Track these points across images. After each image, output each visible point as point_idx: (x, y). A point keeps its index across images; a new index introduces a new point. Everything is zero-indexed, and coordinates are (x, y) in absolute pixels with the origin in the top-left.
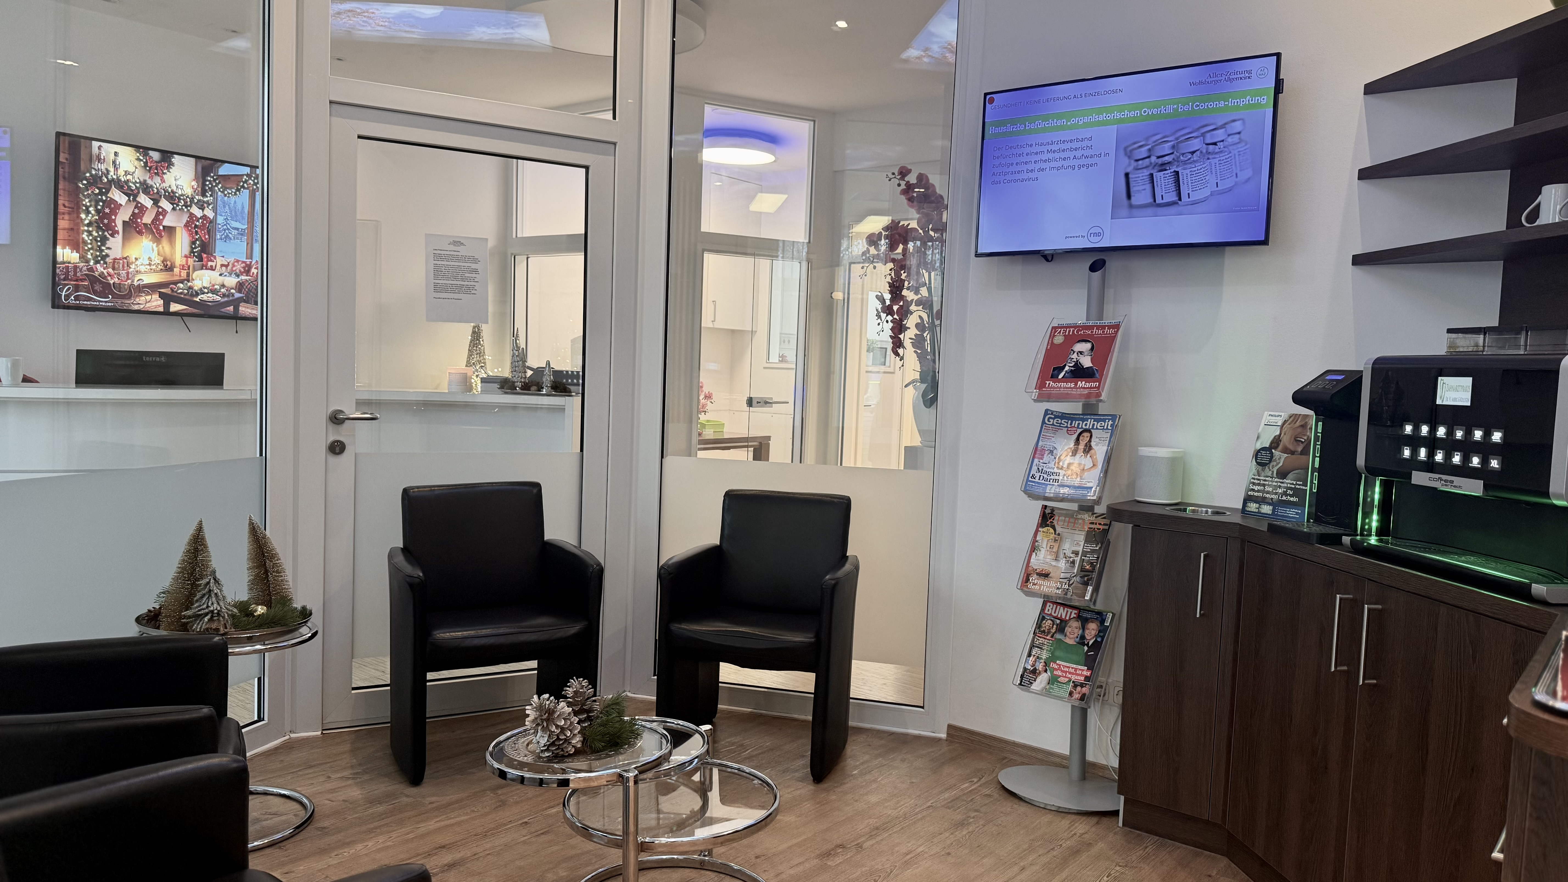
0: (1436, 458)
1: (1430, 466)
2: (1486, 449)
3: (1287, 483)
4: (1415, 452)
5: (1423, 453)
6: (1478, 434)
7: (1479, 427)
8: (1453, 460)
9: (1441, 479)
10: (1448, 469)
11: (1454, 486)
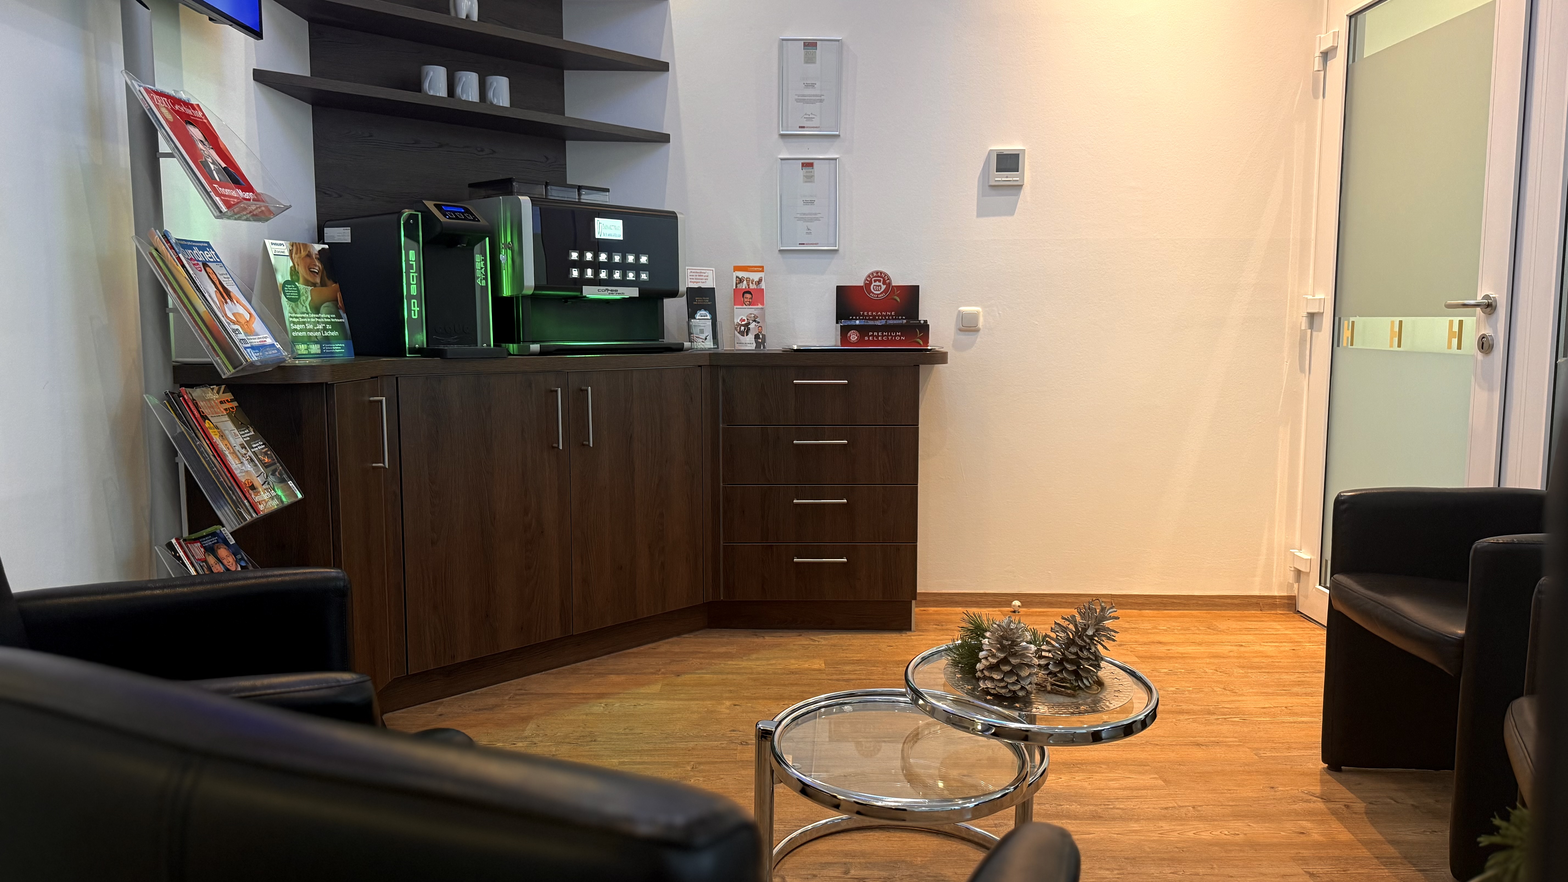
0: (601, 275)
1: (596, 282)
2: (637, 267)
3: (323, 318)
4: (582, 273)
5: (589, 273)
6: (631, 259)
7: (631, 253)
8: (615, 276)
9: (608, 290)
10: (610, 282)
11: (618, 294)
